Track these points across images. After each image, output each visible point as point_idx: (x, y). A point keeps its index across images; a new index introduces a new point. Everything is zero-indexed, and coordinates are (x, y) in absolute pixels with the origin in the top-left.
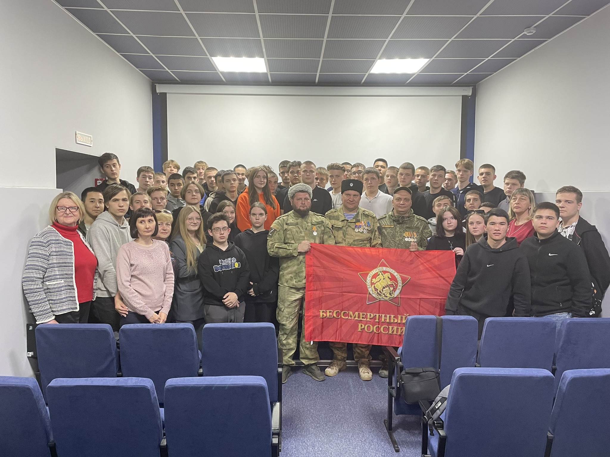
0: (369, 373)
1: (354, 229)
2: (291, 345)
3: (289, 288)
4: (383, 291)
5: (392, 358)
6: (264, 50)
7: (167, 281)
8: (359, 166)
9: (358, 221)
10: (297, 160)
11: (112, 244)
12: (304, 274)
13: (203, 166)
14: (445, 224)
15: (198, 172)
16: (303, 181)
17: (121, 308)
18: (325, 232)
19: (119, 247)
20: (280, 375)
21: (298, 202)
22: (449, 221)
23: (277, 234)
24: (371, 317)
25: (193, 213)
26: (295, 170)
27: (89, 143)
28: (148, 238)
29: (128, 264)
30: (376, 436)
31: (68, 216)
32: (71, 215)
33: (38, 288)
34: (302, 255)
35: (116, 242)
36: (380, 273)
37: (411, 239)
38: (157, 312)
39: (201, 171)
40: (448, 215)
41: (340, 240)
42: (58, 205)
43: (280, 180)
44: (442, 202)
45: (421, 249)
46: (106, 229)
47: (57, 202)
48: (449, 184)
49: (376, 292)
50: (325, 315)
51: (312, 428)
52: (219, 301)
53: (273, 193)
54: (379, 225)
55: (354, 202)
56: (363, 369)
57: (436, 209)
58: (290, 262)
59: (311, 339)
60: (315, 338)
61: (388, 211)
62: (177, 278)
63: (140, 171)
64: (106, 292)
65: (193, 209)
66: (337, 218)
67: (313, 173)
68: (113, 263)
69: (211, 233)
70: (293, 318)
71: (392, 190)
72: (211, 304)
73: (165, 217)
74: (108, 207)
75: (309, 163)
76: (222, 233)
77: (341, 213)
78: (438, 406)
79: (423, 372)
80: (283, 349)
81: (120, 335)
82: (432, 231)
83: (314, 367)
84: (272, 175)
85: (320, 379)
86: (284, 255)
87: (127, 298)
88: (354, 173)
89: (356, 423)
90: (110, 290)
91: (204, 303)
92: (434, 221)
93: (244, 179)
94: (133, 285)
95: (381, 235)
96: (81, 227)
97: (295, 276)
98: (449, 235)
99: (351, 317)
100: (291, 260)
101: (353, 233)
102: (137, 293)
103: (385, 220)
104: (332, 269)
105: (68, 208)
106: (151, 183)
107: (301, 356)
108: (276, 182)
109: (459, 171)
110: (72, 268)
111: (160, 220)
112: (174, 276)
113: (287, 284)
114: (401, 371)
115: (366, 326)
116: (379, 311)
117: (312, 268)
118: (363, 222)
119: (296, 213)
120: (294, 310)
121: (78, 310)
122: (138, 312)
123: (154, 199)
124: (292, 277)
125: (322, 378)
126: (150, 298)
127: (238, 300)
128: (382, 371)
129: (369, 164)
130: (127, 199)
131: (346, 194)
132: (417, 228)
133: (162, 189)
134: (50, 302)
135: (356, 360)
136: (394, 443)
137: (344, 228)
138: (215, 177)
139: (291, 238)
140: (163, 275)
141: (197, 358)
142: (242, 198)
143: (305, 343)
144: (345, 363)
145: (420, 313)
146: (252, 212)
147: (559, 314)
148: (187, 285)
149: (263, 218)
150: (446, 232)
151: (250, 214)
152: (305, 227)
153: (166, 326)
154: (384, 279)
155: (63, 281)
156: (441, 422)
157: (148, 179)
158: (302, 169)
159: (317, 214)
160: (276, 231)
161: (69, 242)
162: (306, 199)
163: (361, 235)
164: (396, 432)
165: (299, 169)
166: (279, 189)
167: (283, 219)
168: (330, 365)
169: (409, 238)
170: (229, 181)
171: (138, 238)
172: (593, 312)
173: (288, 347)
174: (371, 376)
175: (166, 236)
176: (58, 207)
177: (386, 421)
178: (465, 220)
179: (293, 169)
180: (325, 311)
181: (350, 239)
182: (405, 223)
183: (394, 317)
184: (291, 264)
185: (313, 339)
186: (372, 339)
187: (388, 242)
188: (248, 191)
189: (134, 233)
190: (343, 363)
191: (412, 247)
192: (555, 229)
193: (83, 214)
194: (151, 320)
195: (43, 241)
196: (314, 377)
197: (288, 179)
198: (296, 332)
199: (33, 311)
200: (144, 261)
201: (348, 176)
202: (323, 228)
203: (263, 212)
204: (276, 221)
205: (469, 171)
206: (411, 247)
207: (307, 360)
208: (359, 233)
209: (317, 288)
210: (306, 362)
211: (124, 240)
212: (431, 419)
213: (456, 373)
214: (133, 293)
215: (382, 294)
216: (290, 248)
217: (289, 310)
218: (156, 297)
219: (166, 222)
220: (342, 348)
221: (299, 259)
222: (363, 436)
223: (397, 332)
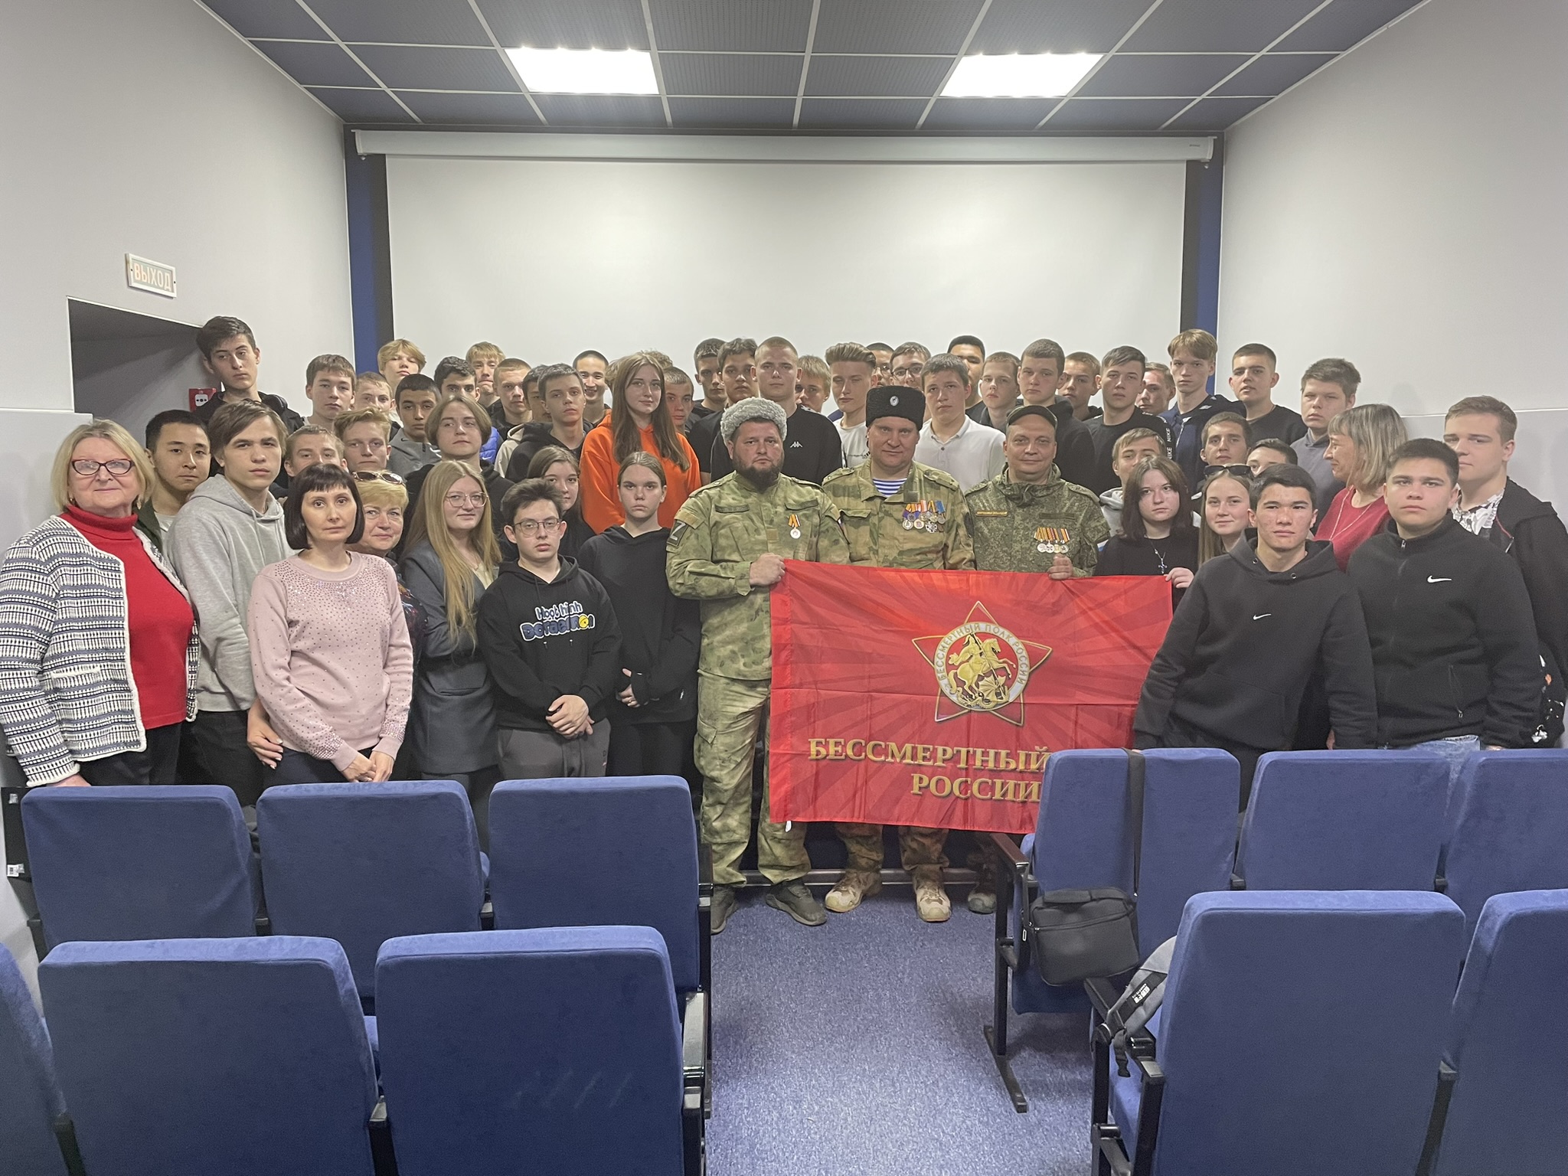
0: (941, 902)
1: (900, 522)
2: (734, 831)
3: (727, 681)
4: (977, 686)
5: (1006, 865)
6: (650, 27)
7: (394, 665)
8: (912, 352)
9: (912, 499)
10: (745, 336)
11: (236, 564)
12: (767, 644)
13: (491, 356)
14: (1147, 504)
15: (478, 371)
16: (762, 392)
17: (264, 742)
18: (822, 529)
19: (256, 571)
20: (704, 915)
21: (747, 450)
22: (1157, 495)
23: (693, 536)
24: (948, 756)
25: (462, 480)
26: (740, 365)
27: (166, 287)
28: (336, 549)
29: (280, 622)
30: (963, 1069)
31: (105, 488)
32: (114, 484)
33: (28, 689)
34: (762, 592)
35: (248, 560)
36: (972, 639)
37: (1053, 546)
38: (367, 752)
39: (487, 369)
40: (1155, 479)
41: (863, 551)
42: (74, 458)
43: (699, 394)
44: (1136, 447)
45: (1080, 573)
46: (218, 526)
47: (71, 448)
48: (1151, 401)
49: (960, 689)
50: (823, 751)
51: (793, 1052)
52: (538, 718)
53: (680, 426)
54: (967, 510)
55: (901, 449)
56: (926, 893)
57: (1122, 466)
58: (730, 614)
59: (785, 816)
60: (797, 815)
61: (991, 474)
62: (422, 657)
63: (314, 369)
64: (224, 698)
65: (461, 469)
66: (854, 492)
67: (791, 371)
68: (241, 618)
69: (513, 536)
70: (739, 760)
71: (1001, 416)
72: (515, 728)
73: (388, 494)
74: (222, 465)
75: (777, 343)
76: (543, 534)
77: (867, 479)
78: (1141, 998)
79: (1092, 900)
80: (715, 844)
81: (259, 814)
82: (1110, 525)
83: (796, 890)
84: (677, 378)
85: (812, 921)
86: (713, 592)
87: (281, 715)
88: (901, 371)
89: (911, 1036)
90: (237, 691)
91: (497, 726)
92: (1116, 497)
93: (600, 390)
94: (297, 676)
95: (973, 536)
96: (144, 518)
97: (741, 650)
98: (1155, 534)
99: (893, 756)
100: (731, 605)
101: (898, 533)
102: (307, 701)
103: (985, 497)
104: (840, 628)
105: (104, 465)
106: (346, 400)
107: (762, 860)
108: (688, 397)
109: (1179, 364)
110: (121, 632)
111: (372, 499)
112: (411, 654)
113: (722, 672)
114: (1032, 898)
115: (934, 779)
116: (968, 740)
117: (789, 627)
118: (924, 502)
119: (743, 480)
120: (742, 739)
121: (143, 747)
122: (312, 751)
123: (354, 444)
124: (733, 652)
125: (816, 917)
126: (346, 713)
127: (590, 714)
128: (975, 896)
129: (938, 348)
130: (274, 440)
131: (880, 428)
132: (1071, 516)
133: (376, 417)
134: (64, 725)
135: (907, 868)
136: (1012, 1088)
137: (874, 520)
138: (524, 386)
139: (731, 546)
140: (380, 651)
141: (476, 873)
142: (594, 441)
143: (771, 825)
144: (877, 876)
145: (1076, 743)
146: (625, 478)
147: (1454, 738)
148: (450, 676)
149: (655, 495)
150: (1146, 524)
151: (619, 483)
152: (768, 515)
153: (389, 790)
154: (981, 654)
155: (98, 669)
156: (1149, 1039)
157: (336, 392)
158: (759, 360)
159: (800, 482)
160: (689, 528)
161: (111, 561)
162: (770, 440)
163: (920, 536)
164: (1017, 1057)
165: (750, 362)
166: (696, 418)
167: (709, 496)
168: (839, 883)
169: (1049, 545)
170: (558, 394)
171: (309, 548)
172: (1542, 733)
173: (726, 838)
174: (948, 910)
175: (387, 544)
176: (73, 463)
177: (990, 1030)
178: (1200, 494)
179: (733, 360)
180: (823, 740)
181: (891, 547)
182: (1037, 504)
183: (1008, 755)
184: (732, 617)
185: (792, 817)
186: (949, 815)
187: (992, 556)
188: (610, 421)
189: (295, 532)
190: (873, 876)
191: (1058, 569)
192: (1445, 511)
193: (147, 480)
194: (350, 774)
195: (37, 557)
196: (794, 915)
197: (722, 390)
198: (748, 799)
199: (16, 753)
200: (325, 611)
201: (883, 380)
202: (816, 520)
203: (655, 478)
204: (689, 501)
205: (1205, 363)
206: (1054, 568)
207: (776, 872)
208: (913, 533)
209: (801, 679)
210: (775, 876)
211: (271, 556)
212: (1122, 1031)
213: (1193, 906)
214: (296, 700)
215: (977, 695)
216: (730, 575)
217: (728, 740)
218: (364, 712)
219: (388, 507)
220: (871, 837)
221: (752, 604)
222: (930, 1071)
223: (1016, 793)
